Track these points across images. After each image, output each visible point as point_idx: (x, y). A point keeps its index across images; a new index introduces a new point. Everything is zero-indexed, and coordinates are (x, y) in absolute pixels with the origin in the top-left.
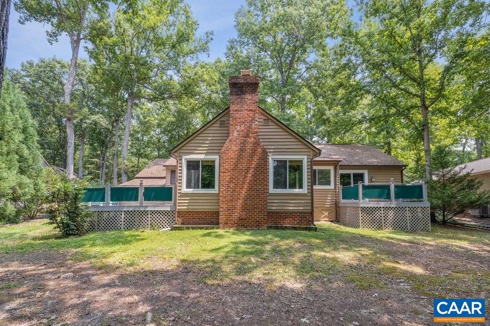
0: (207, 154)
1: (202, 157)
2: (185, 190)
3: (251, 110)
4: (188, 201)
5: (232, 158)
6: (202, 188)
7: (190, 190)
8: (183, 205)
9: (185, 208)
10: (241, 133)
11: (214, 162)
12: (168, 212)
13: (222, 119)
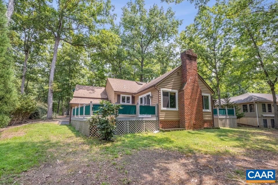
0: (172, 89)
1: (170, 90)
2: (162, 108)
3: (195, 70)
4: (164, 115)
5: (189, 93)
6: (170, 107)
7: (165, 109)
8: (162, 117)
9: (163, 118)
10: (192, 81)
11: (175, 93)
12: (154, 121)
13: (178, 71)
